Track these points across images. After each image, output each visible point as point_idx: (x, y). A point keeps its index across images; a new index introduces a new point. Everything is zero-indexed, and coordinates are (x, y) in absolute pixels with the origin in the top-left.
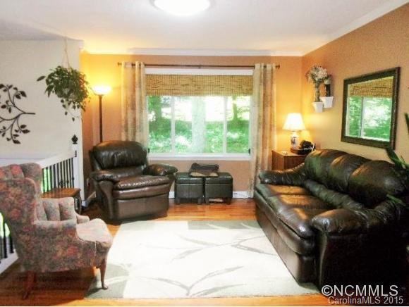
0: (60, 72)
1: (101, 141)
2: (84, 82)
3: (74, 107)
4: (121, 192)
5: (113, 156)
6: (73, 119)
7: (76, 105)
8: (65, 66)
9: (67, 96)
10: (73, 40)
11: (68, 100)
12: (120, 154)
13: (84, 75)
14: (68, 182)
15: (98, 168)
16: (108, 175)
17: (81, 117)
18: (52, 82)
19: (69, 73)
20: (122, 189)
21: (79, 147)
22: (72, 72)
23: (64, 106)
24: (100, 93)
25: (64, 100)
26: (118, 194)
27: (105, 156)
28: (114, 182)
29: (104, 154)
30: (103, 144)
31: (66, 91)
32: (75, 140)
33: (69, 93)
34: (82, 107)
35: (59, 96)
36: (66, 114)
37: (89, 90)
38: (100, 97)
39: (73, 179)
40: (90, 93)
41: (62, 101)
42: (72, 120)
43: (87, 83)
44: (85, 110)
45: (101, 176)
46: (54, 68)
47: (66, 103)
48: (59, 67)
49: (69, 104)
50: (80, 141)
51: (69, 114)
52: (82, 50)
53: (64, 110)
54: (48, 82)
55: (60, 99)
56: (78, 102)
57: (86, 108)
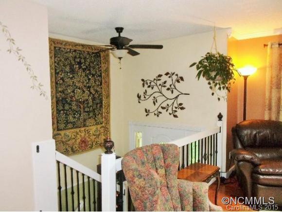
0: (209, 57)
1: (245, 119)
2: (230, 64)
3: (220, 89)
4: (261, 177)
5: (255, 135)
6: (219, 99)
7: (222, 86)
8: (214, 52)
9: (214, 79)
10: (222, 29)
11: (214, 82)
12: (262, 134)
13: (230, 59)
14: (211, 155)
15: (240, 146)
16: (248, 157)
17: (226, 97)
18: (201, 67)
19: (216, 58)
20: (263, 174)
21: (224, 124)
22: (220, 57)
23: (211, 88)
24: (245, 74)
25: (211, 82)
26: (258, 179)
27: (247, 135)
28: (255, 165)
29: (246, 132)
30: (245, 123)
31: (213, 74)
32: (220, 117)
33: (215, 76)
34: (227, 88)
35: (207, 79)
36: (213, 94)
37: (234, 72)
38: (246, 78)
39: (217, 152)
40: (235, 75)
41: (209, 83)
42: (217, 100)
43: (233, 65)
44: (229, 91)
45: (241, 157)
46: (204, 55)
47: (212, 85)
48: (208, 53)
49: (215, 85)
50: (225, 118)
51: (215, 94)
52: (230, 37)
53: (211, 92)
54: (198, 68)
55: (208, 81)
56: (224, 84)
57: (231, 89)
